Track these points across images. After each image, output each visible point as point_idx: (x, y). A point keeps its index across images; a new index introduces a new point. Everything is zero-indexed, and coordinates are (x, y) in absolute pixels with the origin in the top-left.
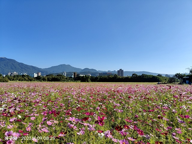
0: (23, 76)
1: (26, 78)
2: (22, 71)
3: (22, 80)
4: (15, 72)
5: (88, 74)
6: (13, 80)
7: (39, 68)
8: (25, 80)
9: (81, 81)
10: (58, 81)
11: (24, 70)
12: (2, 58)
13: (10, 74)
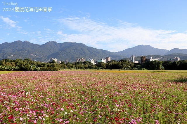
4: (83, 58)
12: (71, 43)
13: (78, 60)
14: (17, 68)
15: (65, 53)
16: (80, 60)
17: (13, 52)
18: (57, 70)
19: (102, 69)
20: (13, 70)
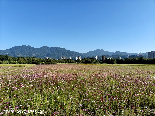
0: (68, 59)
1: (70, 61)
2: (69, 56)
3: (67, 63)
4: (64, 57)
5: (118, 57)
6: (61, 62)
7: (80, 53)
8: (69, 62)
9: (108, 64)
10: (90, 63)
11: (70, 55)
12: (57, 48)
13: (62, 58)
14: (30, 62)
15: (53, 53)
16: (63, 58)
17: (21, 52)
18: (56, 64)
19: (80, 63)
20: (27, 64)
